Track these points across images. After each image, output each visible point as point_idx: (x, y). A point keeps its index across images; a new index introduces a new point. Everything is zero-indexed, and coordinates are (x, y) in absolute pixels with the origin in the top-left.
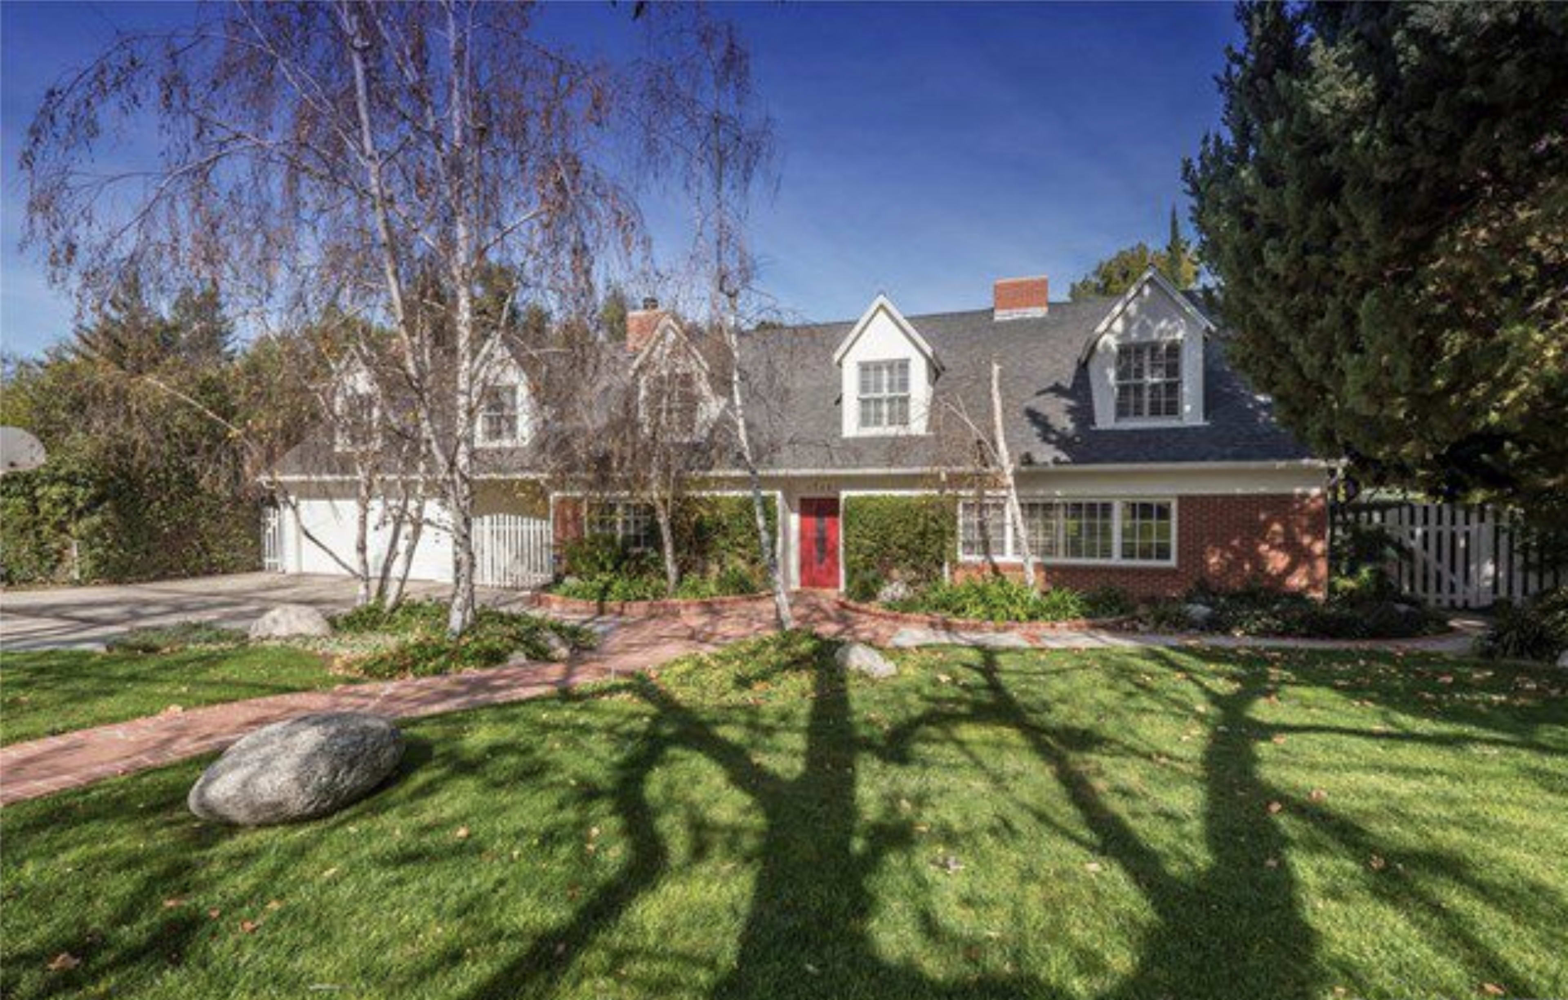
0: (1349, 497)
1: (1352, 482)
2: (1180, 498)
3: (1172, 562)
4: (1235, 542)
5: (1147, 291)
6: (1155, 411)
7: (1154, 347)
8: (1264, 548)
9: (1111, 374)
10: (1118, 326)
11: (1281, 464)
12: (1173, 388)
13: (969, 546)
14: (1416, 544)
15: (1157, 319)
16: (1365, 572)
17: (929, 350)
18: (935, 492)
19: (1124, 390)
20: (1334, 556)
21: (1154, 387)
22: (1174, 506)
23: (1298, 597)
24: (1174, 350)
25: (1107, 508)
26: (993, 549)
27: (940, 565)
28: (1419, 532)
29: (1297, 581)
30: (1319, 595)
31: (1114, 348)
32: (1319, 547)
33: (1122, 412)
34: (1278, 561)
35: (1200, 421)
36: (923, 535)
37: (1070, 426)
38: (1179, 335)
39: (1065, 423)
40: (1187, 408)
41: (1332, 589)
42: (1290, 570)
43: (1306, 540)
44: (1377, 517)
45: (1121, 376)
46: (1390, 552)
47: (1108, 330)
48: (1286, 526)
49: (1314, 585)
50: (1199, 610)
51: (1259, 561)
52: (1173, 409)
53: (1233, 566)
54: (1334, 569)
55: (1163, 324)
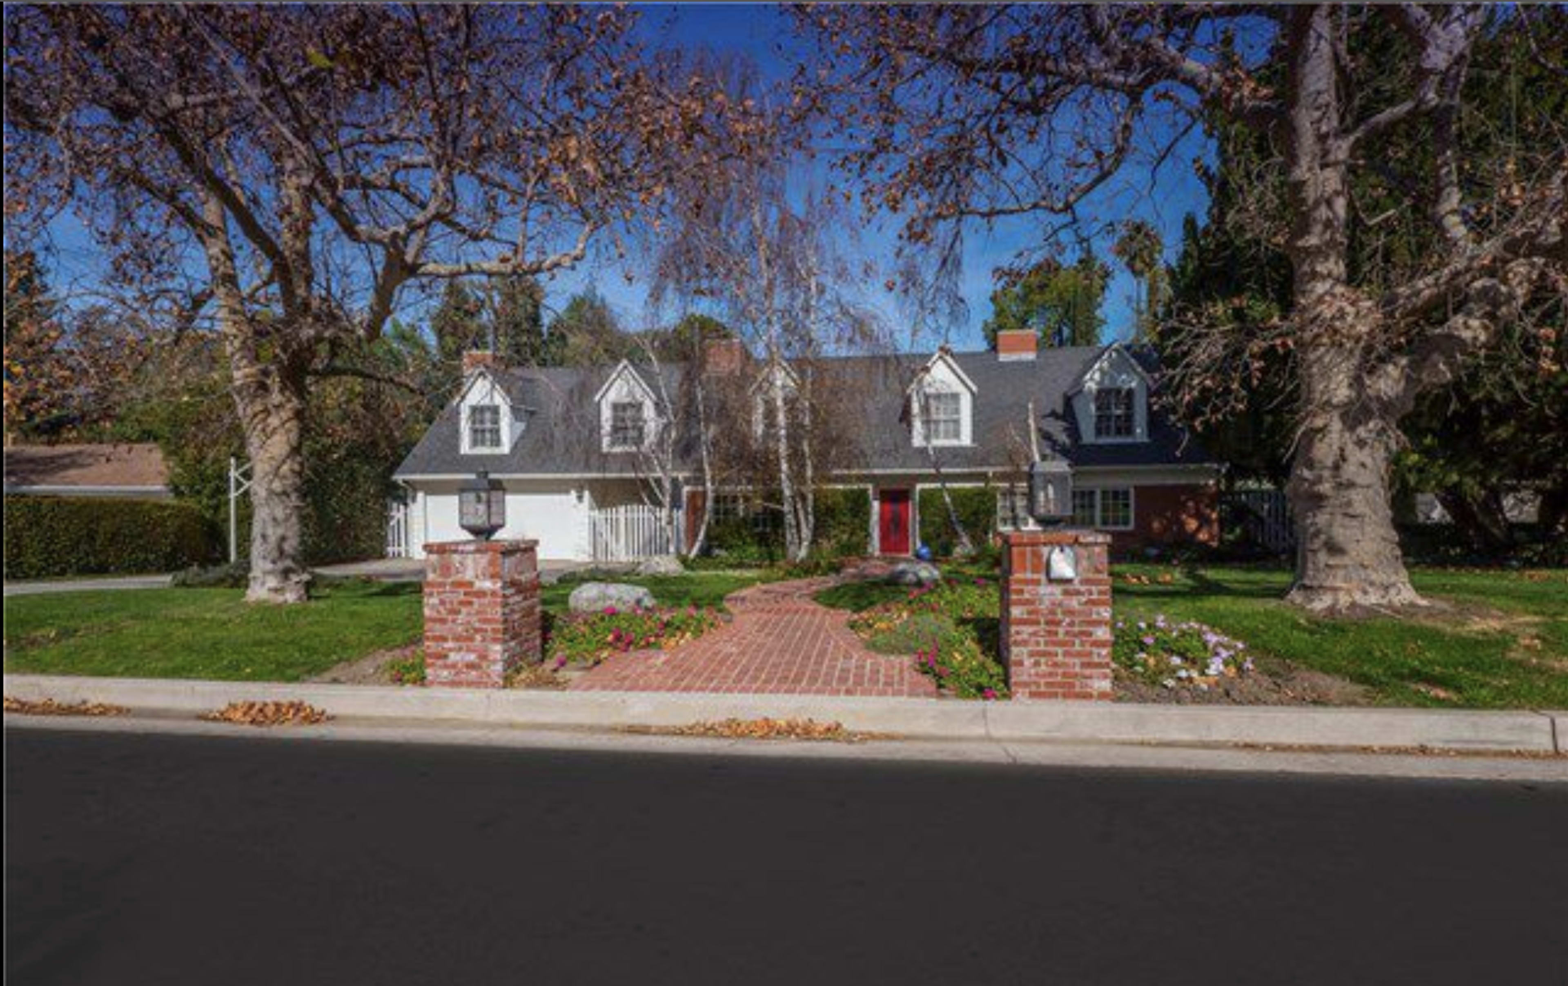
0: (1227, 488)
1: (1231, 478)
2: (1136, 488)
3: (1131, 527)
4: (1169, 514)
5: (1114, 355)
6: (1119, 432)
7: (1118, 391)
8: (1184, 517)
9: (1093, 407)
10: (1097, 376)
11: (1192, 466)
12: (1129, 417)
13: (1005, 521)
14: (1265, 514)
15: (1120, 374)
16: (1238, 531)
17: (974, 388)
18: (982, 485)
19: (1099, 418)
20: (1221, 521)
21: (1118, 417)
22: (1132, 491)
23: (1204, 544)
24: (1130, 393)
25: (1092, 493)
26: (1020, 523)
27: (986, 533)
28: (1266, 506)
29: (1203, 536)
30: (1215, 544)
31: (1094, 391)
32: (1214, 516)
33: (1099, 432)
34: (1192, 524)
35: (1146, 440)
36: (975, 513)
37: (1067, 441)
38: (1133, 385)
39: (1063, 438)
40: (1138, 431)
41: (1221, 541)
42: (1198, 530)
43: (1208, 511)
44: (1243, 497)
45: (1098, 408)
46: (1251, 517)
47: (1092, 379)
48: (1197, 504)
49: (1212, 537)
50: (1153, 552)
51: (1182, 525)
52: (1129, 431)
53: (1166, 529)
54: (1222, 530)
55: (1124, 377)
